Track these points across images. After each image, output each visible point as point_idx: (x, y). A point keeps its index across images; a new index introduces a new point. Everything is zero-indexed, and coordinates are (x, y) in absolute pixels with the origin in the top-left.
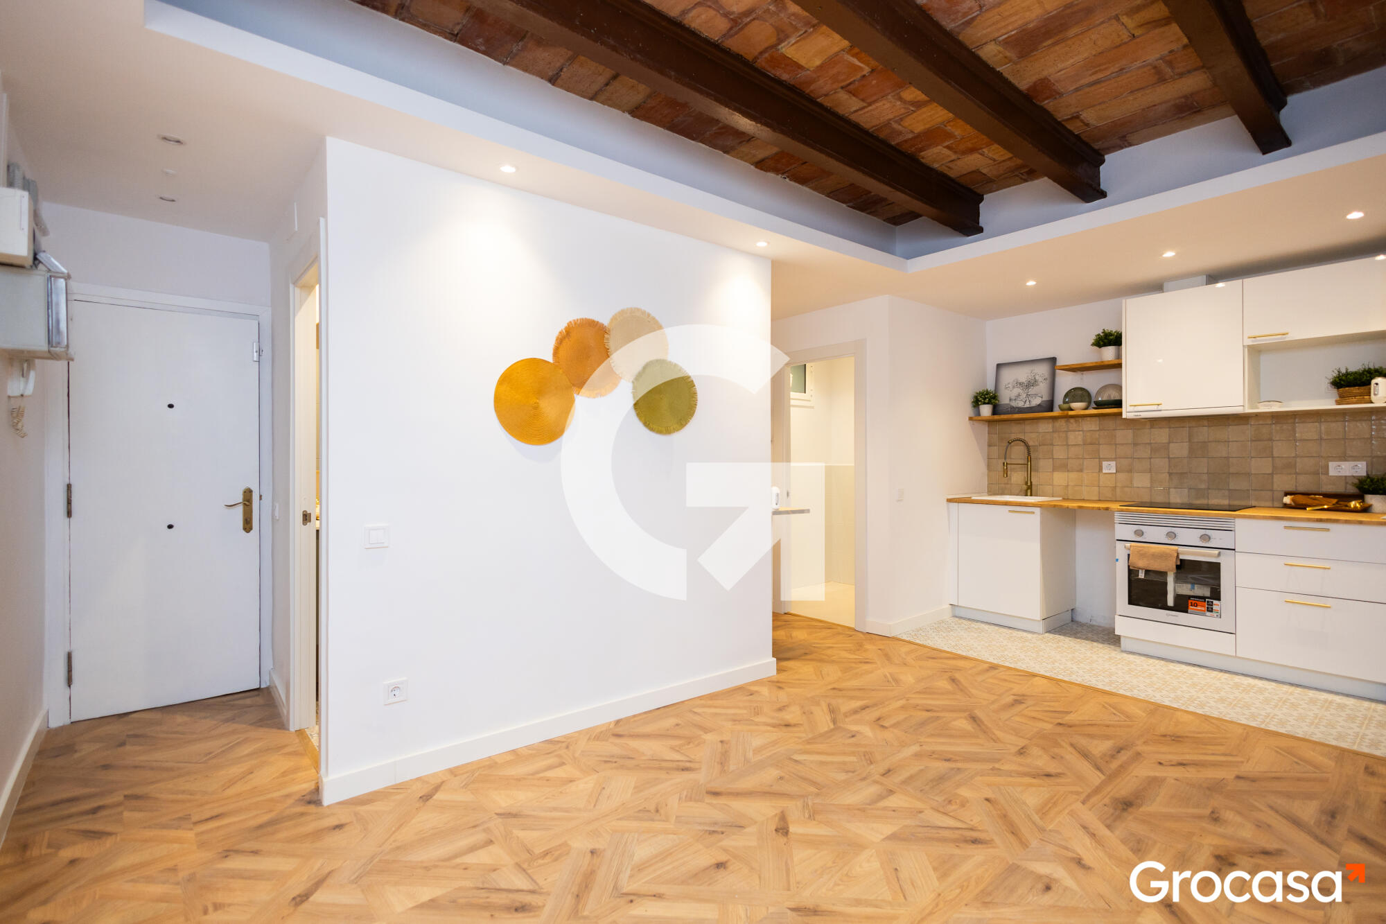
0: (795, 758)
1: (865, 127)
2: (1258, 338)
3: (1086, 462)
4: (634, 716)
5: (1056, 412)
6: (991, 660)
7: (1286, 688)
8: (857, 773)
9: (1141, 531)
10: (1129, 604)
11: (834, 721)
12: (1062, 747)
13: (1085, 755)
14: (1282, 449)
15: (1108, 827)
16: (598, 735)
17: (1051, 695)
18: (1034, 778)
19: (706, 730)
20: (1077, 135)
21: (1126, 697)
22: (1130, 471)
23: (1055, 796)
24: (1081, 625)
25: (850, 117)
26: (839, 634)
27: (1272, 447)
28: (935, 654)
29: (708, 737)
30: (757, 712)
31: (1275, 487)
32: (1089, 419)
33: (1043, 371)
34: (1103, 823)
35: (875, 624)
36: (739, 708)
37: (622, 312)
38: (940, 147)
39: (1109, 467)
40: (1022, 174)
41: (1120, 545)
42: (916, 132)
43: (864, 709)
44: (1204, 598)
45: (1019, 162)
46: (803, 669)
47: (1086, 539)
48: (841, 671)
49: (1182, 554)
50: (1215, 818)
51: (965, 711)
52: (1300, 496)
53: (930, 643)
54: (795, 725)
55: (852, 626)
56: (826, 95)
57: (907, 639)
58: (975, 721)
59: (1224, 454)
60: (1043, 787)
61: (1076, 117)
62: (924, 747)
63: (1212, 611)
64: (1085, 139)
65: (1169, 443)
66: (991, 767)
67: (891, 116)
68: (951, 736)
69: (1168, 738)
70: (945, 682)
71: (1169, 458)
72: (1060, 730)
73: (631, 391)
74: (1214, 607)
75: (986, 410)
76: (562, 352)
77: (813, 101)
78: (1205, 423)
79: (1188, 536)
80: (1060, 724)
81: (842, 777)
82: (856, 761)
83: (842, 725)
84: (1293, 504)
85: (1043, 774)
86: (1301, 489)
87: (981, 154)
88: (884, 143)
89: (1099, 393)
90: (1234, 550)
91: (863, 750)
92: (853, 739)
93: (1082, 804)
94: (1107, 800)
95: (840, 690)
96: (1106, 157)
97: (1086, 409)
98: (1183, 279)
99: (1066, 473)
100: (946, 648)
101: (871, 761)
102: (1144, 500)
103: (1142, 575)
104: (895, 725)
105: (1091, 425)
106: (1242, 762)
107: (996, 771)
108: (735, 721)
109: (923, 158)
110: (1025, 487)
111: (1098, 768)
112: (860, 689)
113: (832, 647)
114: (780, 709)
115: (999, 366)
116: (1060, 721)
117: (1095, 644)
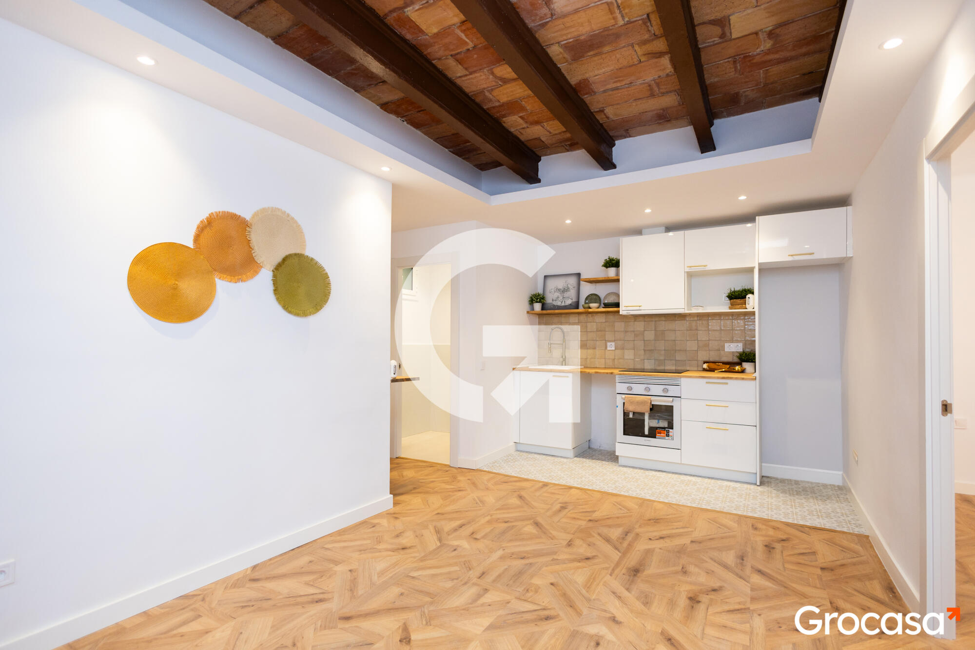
0: (412, 575)
1: (466, 90)
2: (692, 268)
3: (598, 343)
4: (270, 560)
5: (581, 309)
6: (543, 480)
7: (706, 480)
8: (460, 579)
9: (631, 387)
10: (624, 434)
11: (440, 540)
12: (594, 537)
13: (608, 540)
14: (702, 336)
15: (627, 589)
16: (235, 583)
17: (583, 500)
18: (579, 562)
19: (336, 563)
20: (601, 124)
21: (626, 496)
22: (623, 349)
23: (593, 573)
24: (595, 450)
25: (455, 81)
26: (438, 470)
27: (697, 334)
28: (507, 479)
29: (339, 568)
30: (379, 541)
31: (699, 359)
32: (599, 314)
33: (572, 281)
34: (624, 587)
35: (465, 460)
36: (364, 539)
37: (264, 210)
38: (516, 117)
39: (611, 346)
40: (566, 145)
41: (619, 397)
42: (501, 102)
43: (461, 527)
44: (664, 428)
45: (568, 135)
46: (414, 501)
47: (598, 393)
48: (442, 499)
49: (654, 401)
50: (684, 572)
51: (530, 519)
52: (711, 364)
53: (502, 471)
54: (410, 548)
55: (448, 463)
56: (439, 59)
57: (487, 470)
58: (538, 525)
59: (673, 339)
60: (586, 568)
61: (602, 111)
62: (506, 550)
63: (669, 436)
64: (606, 127)
65: (644, 331)
66: (551, 559)
67: (485, 86)
68: (523, 539)
69: (652, 521)
70: (515, 499)
71: (644, 340)
72: (591, 524)
73: (271, 278)
74: (670, 434)
75: (538, 307)
76: (203, 240)
77: (429, 62)
78: (663, 319)
79: (657, 390)
80: (590, 520)
81: (449, 584)
82: (459, 569)
83: (446, 542)
84: (708, 368)
85: (585, 558)
86: (711, 360)
87: (542, 126)
88: (479, 106)
89: (605, 298)
90: (680, 397)
91: (463, 560)
92: (456, 552)
93: (610, 576)
94: (624, 571)
95: (443, 514)
96: (616, 142)
97: (598, 308)
98: (653, 227)
99: (586, 350)
100: (513, 474)
101: (469, 568)
102: (630, 367)
103: (631, 416)
104: (484, 537)
105: (600, 319)
106: (692, 531)
107: (555, 561)
108: (361, 551)
109: (504, 123)
110: (561, 359)
111: (616, 549)
112: (457, 512)
113: (434, 481)
114: (397, 536)
115: (546, 277)
116: (590, 518)
117: (604, 462)
